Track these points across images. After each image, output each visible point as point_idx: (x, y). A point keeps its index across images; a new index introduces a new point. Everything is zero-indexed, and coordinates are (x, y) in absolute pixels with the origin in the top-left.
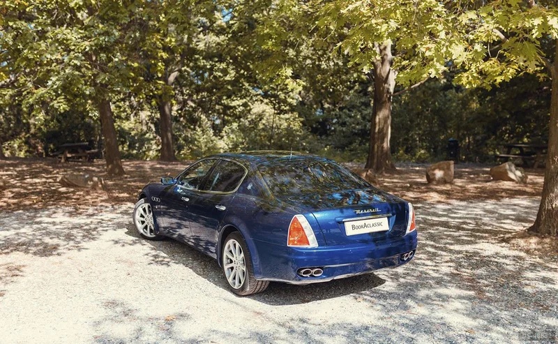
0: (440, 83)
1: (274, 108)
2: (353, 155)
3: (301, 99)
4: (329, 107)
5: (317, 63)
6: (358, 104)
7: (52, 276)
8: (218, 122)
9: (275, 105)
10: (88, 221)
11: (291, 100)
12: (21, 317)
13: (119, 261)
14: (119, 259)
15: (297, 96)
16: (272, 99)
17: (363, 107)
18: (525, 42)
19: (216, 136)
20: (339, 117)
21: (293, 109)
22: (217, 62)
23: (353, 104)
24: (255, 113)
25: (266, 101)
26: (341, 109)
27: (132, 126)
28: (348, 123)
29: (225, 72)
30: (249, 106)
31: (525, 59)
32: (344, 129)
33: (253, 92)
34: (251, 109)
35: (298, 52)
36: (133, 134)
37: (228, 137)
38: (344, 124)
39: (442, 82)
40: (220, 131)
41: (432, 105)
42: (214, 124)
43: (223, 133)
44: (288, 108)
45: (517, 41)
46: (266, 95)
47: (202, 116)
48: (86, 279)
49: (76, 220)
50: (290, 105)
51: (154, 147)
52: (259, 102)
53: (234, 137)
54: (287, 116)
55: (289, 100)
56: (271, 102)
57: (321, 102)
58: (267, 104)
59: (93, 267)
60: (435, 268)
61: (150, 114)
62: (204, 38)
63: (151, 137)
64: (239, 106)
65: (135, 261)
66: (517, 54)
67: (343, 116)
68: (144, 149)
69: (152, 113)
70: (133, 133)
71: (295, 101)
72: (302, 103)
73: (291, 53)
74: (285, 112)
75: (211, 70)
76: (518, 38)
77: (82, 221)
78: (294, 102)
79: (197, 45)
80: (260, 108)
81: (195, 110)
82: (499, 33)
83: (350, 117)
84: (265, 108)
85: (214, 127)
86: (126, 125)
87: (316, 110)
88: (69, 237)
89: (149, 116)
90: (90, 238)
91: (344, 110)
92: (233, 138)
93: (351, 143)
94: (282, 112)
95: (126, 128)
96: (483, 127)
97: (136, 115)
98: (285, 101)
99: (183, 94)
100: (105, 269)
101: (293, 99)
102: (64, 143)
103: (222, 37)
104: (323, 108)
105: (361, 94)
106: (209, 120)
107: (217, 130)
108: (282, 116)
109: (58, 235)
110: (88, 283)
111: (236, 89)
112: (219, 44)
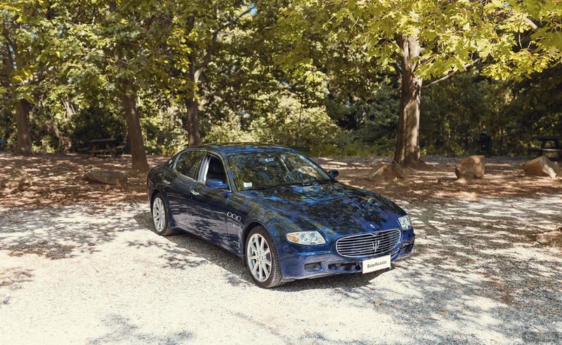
0: (472, 74)
1: (302, 102)
2: (382, 148)
3: (328, 92)
4: (358, 100)
5: (344, 56)
6: (387, 97)
7: (69, 276)
8: (246, 116)
9: (302, 98)
10: (106, 221)
11: (319, 94)
12: (34, 319)
13: (136, 261)
14: (137, 258)
15: (325, 90)
16: (300, 93)
17: (392, 100)
18: (557, 32)
19: (244, 130)
20: (368, 110)
21: (320, 103)
22: (243, 56)
23: (382, 96)
24: (283, 107)
25: (293, 94)
26: (370, 102)
27: (160, 121)
28: (376, 117)
29: (251, 66)
30: (277, 100)
31: (557, 50)
32: (373, 123)
33: (281, 86)
34: (278, 103)
35: (325, 45)
36: (161, 130)
37: (256, 131)
38: (372, 118)
39: (474, 73)
40: (248, 125)
41: (464, 98)
42: (242, 118)
43: (251, 128)
44: (315, 101)
45: (549, 30)
46: (293, 89)
47: (229, 110)
48: (102, 280)
49: (94, 220)
50: (318, 98)
51: (182, 141)
52: (287, 96)
53: (261, 131)
54: (314, 110)
55: (318, 94)
56: (299, 96)
57: (349, 95)
58: (294, 97)
59: (110, 267)
60: (464, 275)
61: (177, 109)
62: (231, 32)
63: (179, 132)
64: (267, 100)
65: (152, 261)
66: (549, 45)
67: (372, 109)
68: (173, 144)
69: (179, 108)
70: (161, 128)
71: (323, 94)
72: (330, 96)
73: (319, 46)
74: (313, 106)
75: (238, 64)
76: (549, 28)
77: (100, 221)
78: (322, 96)
79: (225, 39)
80: (288, 102)
81: (221, 104)
82: (530, 23)
83: (379, 110)
84: (292, 102)
85: (243, 121)
86: (155, 121)
87: (345, 103)
88: (83, 239)
89: (177, 111)
90: (105, 240)
91: (373, 103)
92: (260, 133)
93: (379, 137)
94: (309, 105)
95: (155, 124)
96: (518, 121)
97: (164, 110)
98: (313, 95)
99: (210, 89)
100: (122, 270)
101: (321, 92)
102: (93, 139)
103: (249, 31)
104: (352, 101)
105: (391, 87)
106: (236, 114)
107: (245, 125)
108: (309, 110)
109: (73, 236)
110: (104, 284)
111: (263, 84)
112: (246, 38)
